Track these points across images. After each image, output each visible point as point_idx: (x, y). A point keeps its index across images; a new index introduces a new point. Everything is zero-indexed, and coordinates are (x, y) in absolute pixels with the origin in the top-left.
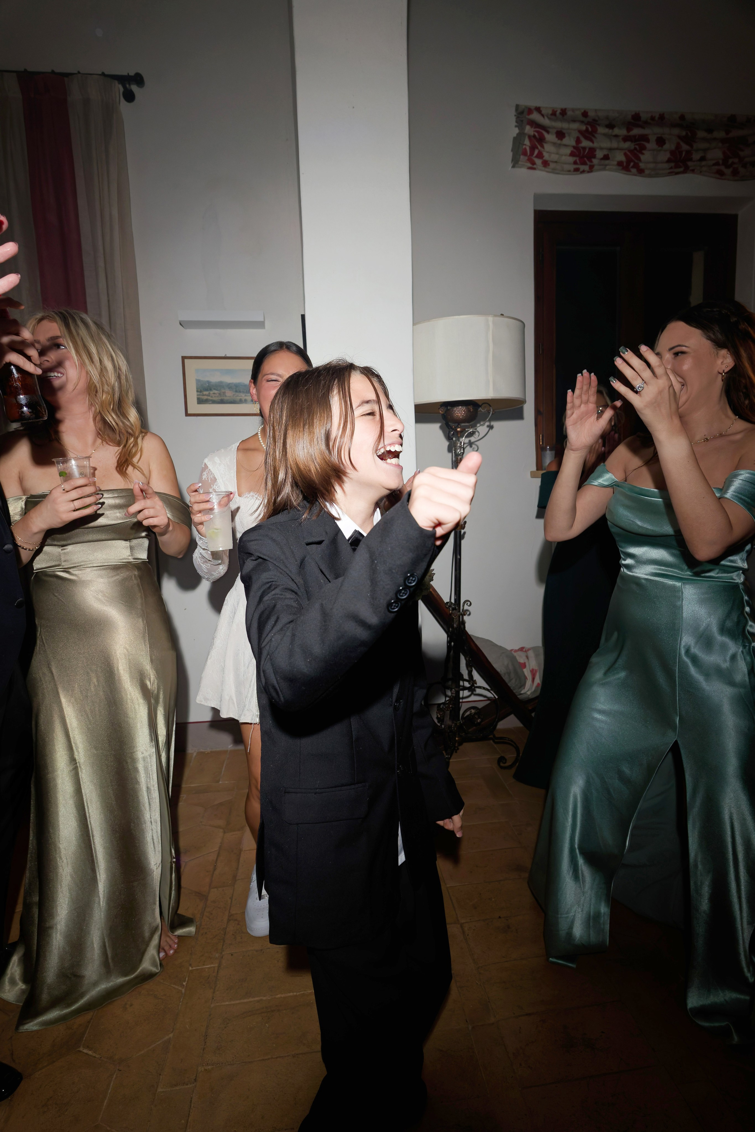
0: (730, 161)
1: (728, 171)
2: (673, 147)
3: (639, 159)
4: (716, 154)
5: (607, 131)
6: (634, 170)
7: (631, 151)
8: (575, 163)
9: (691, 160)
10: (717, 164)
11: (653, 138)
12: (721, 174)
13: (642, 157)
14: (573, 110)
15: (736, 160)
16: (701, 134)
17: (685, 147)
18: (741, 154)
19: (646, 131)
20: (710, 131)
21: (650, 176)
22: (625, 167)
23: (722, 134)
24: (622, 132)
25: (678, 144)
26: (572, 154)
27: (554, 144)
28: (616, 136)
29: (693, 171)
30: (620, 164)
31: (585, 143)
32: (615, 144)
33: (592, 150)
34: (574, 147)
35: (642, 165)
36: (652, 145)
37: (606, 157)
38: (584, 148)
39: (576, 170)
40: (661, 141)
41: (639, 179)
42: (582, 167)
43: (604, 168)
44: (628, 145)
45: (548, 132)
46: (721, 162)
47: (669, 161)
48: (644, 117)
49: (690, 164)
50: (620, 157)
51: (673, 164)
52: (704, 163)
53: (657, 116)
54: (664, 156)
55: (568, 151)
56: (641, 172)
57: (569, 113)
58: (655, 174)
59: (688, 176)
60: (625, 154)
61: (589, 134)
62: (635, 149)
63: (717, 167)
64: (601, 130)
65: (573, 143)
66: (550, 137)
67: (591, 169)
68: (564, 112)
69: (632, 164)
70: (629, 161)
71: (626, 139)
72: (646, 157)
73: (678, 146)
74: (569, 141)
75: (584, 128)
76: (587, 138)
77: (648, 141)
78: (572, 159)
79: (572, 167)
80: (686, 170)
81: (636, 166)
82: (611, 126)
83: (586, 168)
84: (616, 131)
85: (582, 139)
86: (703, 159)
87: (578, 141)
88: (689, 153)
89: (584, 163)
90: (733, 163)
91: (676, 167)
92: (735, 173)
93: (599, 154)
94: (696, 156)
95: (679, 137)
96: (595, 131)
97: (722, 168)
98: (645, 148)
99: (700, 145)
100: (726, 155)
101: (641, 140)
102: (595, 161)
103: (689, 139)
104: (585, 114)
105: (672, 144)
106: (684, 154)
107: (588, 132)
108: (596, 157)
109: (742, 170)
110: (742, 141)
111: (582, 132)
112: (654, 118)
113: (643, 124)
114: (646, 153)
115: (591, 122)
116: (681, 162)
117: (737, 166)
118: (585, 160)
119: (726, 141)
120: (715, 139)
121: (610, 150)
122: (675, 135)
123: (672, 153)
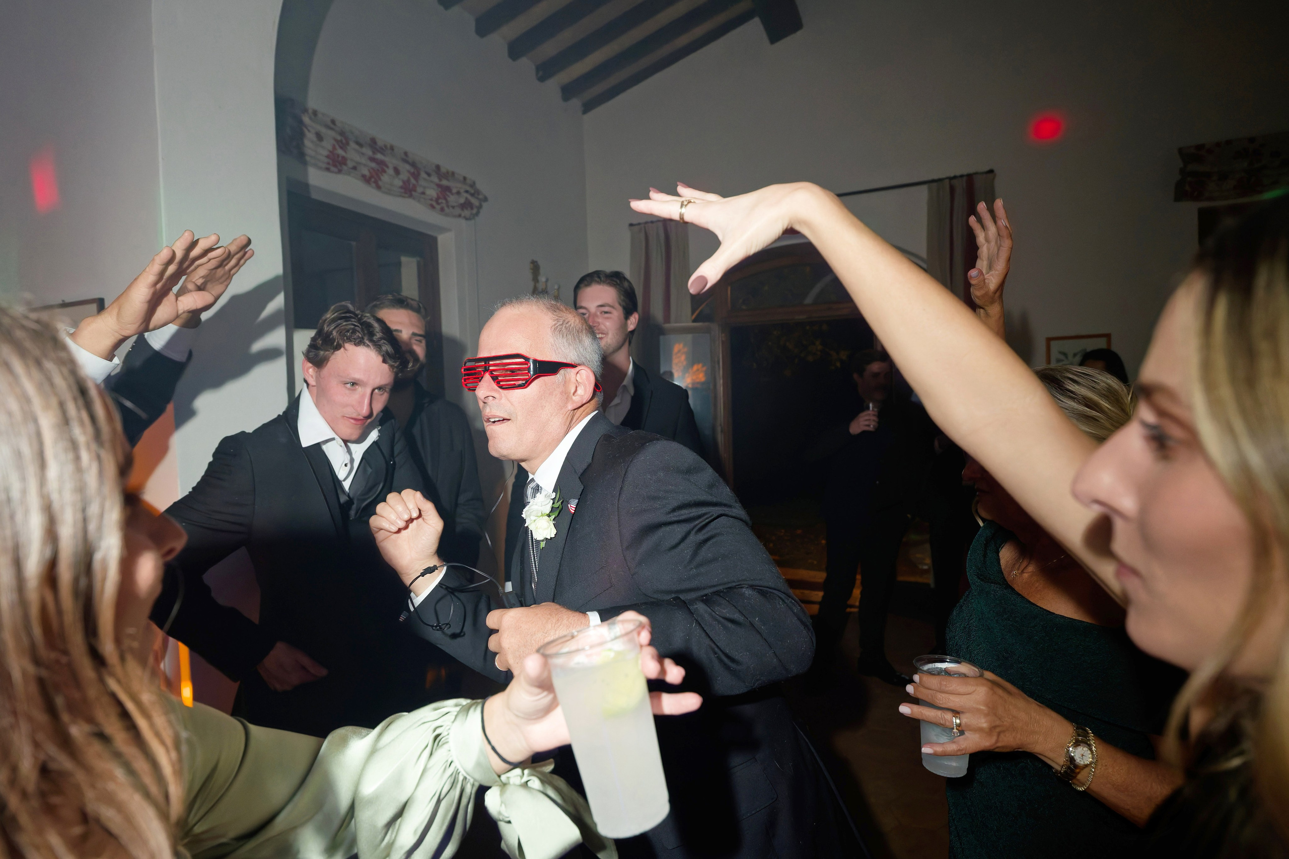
1: (438, 207)
2: (405, 178)
3: (380, 179)
4: (432, 193)
5: (357, 147)
6: (374, 185)
7: (373, 169)
8: (328, 164)
9: (415, 191)
10: (431, 200)
11: (391, 166)
12: (433, 207)
13: (382, 178)
14: (324, 115)
15: (444, 201)
16: (423, 175)
17: (413, 181)
18: (449, 199)
19: (386, 159)
20: (429, 175)
21: (383, 193)
22: (367, 180)
23: (435, 179)
24: (369, 152)
25: (409, 178)
26: (328, 157)
27: (312, 142)
28: (363, 154)
29: (414, 199)
30: (364, 176)
31: (340, 152)
32: (363, 160)
33: (344, 158)
34: (330, 152)
35: (380, 183)
36: (391, 171)
37: (355, 168)
38: (338, 156)
39: (328, 169)
40: (397, 171)
41: (374, 191)
42: (333, 169)
43: (348, 174)
44: (373, 165)
45: (309, 131)
46: (434, 199)
47: (401, 187)
48: (380, 143)
49: (413, 193)
50: (365, 172)
51: (403, 191)
52: (423, 196)
53: (388, 146)
54: (398, 182)
55: (326, 153)
56: (379, 187)
57: (320, 116)
58: (389, 192)
59: (410, 201)
60: (369, 170)
61: (343, 145)
62: (378, 170)
63: (431, 202)
64: (353, 145)
65: (330, 148)
66: (311, 136)
67: (340, 171)
68: (316, 113)
69: (373, 180)
70: (371, 177)
71: (372, 159)
72: (385, 178)
73: (409, 180)
74: (327, 145)
75: (339, 138)
76: (341, 148)
77: (387, 167)
78: (326, 160)
79: (324, 166)
80: (411, 196)
81: (376, 182)
82: (358, 143)
83: (336, 170)
84: (364, 150)
85: (337, 147)
87: (334, 148)
88: (414, 186)
89: (335, 166)
90: (442, 203)
91: (406, 193)
92: (442, 210)
93: (350, 164)
94: (419, 190)
95: (409, 171)
96: (348, 144)
97: (434, 204)
98: (384, 171)
99: (422, 182)
100: (437, 194)
101: (381, 163)
102: (345, 168)
103: (416, 176)
104: (333, 122)
105: (404, 176)
106: (411, 186)
107: (341, 141)
108: (345, 164)
109: (446, 208)
110: (448, 189)
111: (336, 140)
112: (385, 146)
113: (382, 150)
114: (384, 174)
115: (342, 133)
116: (408, 190)
117: (444, 205)
118: (336, 163)
119: (439, 186)
120: (432, 182)
121: (360, 163)
122: (405, 168)
123: (404, 182)
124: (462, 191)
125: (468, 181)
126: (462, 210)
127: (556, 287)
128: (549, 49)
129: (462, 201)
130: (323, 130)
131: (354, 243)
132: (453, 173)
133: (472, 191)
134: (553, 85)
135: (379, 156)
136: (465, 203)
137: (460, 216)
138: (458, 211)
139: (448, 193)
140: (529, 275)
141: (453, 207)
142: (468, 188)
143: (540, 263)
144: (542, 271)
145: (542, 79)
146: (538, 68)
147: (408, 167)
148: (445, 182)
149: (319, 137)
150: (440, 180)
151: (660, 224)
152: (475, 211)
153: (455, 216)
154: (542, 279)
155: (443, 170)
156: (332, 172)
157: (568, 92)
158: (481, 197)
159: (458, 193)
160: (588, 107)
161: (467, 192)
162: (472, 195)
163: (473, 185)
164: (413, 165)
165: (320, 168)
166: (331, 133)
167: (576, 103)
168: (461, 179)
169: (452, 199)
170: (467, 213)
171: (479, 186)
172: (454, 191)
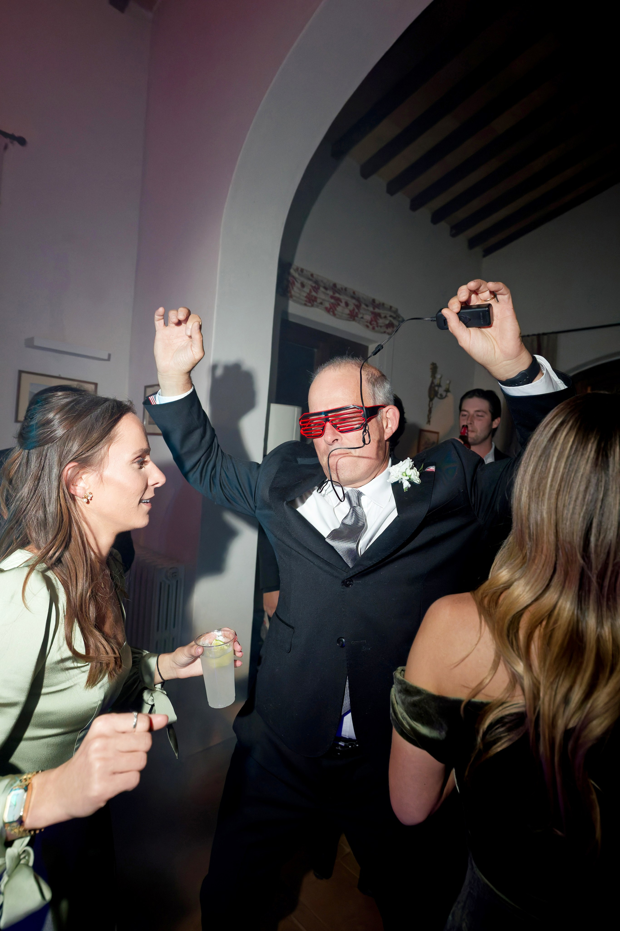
0: (373, 323)
1: (371, 327)
2: (352, 309)
3: (336, 309)
4: (368, 317)
5: (324, 290)
6: (331, 313)
7: (332, 304)
8: (306, 301)
9: (357, 316)
10: (367, 322)
11: (343, 301)
12: (367, 327)
13: (337, 309)
14: (307, 271)
15: (375, 323)
16: (363, 306)
17: (356, 310)
18: (378, 321)
19: (341, 297)
20: (367, 306)
21: (337, 318)
22: (328, 310)
23: (371, 309)
24: (330, 293)
25: (354, 308)
26: (306, 297)
27: (298, 288)
28: (328, 294)
29: (356, 321)
30: (326, 308)
31: (314, 294)
32: (327, 298)
33: (316, 298)
34: (308, 294)
35: (336, 312)
36: (343, 304)
37: (321, 303)
38: (312, 296)
39: (305, 305)
40: (347, 304)
41: (332, 317)
42: (308, 304)
43: (317, 307)
44: (332, 301)
45: (297, 282)
46: (369, 321)
47: (349, 314)
48: (338, 286)
49: (356, 318)
50: (327, 305)
51: (349, 316)
52: (362, 320)
53: (344, 288)
54: (347, 311)
55: (305, 295)
56: (334, 315)
57: (305, 272)
58: (340, 318)
59: (353, 323)
60: (330, 304)
61: (316, 289)
62: (336, 304)
63: (366, 323)
64: (322, 289)
66: (298, 285)
67: (312, 306)
68: (302, 270)
69: (331, 310)
70: (331, 308)
71: (332, 297)
72: (339, 309)
73: (354, 310)
74: (307, 290)
75: (314, 285)
76: (314, 291)
77: (341, 302)
78: (305, 299)
79: (304, 302)
80: (354, 320)
81: (333, 312)
82: (326, 288)
83: (310, 304)
84: (328, 292)
85: (312, 291)
86: (362, 318)
87: (310, 291)
88: (357, 313)
89: (310, 302)
90: (374, 324)
91: (351, 318)
92: (373, 328)
93: (319, 301)
94: (360, 316)
95: (354, 305)
96: (319, 288)
97: (369, 324)
98: (339, 305)
99: (362, 311)
100: (371, 319)
101: (338, 300)
102: (315, 303)
103: (358, 307)
104: (312, 275)
105: (351, 307)
106: (355, 313)
107: (315, 287)
108: (316, 301)
109: (376, 328)
110: (379, 315)
111: (312, 286)
112: (342, 289)
113: (339, 291)
114: (339, 307)
115: (316, 282)
116: (353, 316)
117: (375, 325)
118: (311, 301)
119: (373, 313)
120: (368, 310)
121: (324, 300)
122: (352, 303)
123: (350, 311)
124: (388, 316)
125: (393, 309)
126: (387, 328)
127: (448, 382)
128: (461, 214)
129: (387, 322)
130: (306, 281)
131: (316, 350)
132: (383, 304)
133: (395, 316)
134: (463, 238)
135: (337, 295)
136: (389, 324)
137: (385, 332)
138: (384, 329)
139: (378, 318)
140: (429, 373)
141: (381, 327)
142: (392, 314)
143: (438, 365)
144: (439, 370)
145: (453, 235)
146: (453, 228)
147: (354, 301)
148: (377, 310)
149: (303, 285)
150: (374, 309)
151: (535, 337)
152: (395, 329)
153: (382, 333)
154: (438, 376)
155: (377, 302)
156: (308, 306)
157: (472, 243)
158: (400, 319)
159: (385, 317)
160: (487, 252)
161: (391, 316)
162: (394, 318)
163: (396, 312)
164: (358, 299)
165: (301, 304)
166: (310, 283)
167: (479, 250)
168: (389, 307)
169: (381, 321)
170: (390, 330)
171: (400, 312)
172: (383, 315)
